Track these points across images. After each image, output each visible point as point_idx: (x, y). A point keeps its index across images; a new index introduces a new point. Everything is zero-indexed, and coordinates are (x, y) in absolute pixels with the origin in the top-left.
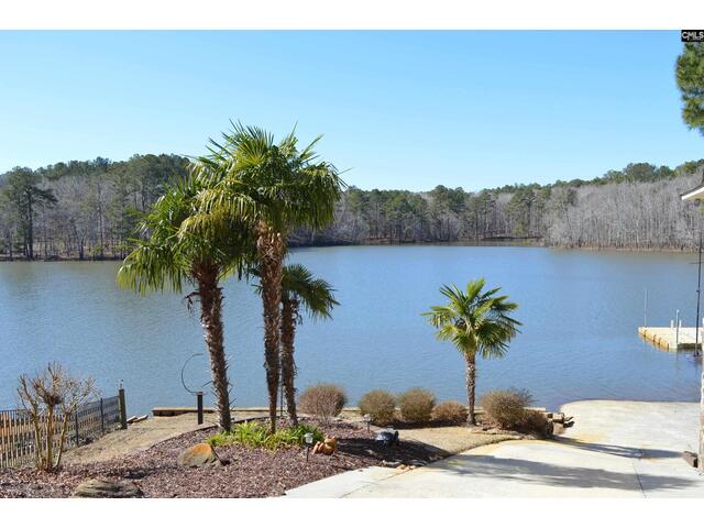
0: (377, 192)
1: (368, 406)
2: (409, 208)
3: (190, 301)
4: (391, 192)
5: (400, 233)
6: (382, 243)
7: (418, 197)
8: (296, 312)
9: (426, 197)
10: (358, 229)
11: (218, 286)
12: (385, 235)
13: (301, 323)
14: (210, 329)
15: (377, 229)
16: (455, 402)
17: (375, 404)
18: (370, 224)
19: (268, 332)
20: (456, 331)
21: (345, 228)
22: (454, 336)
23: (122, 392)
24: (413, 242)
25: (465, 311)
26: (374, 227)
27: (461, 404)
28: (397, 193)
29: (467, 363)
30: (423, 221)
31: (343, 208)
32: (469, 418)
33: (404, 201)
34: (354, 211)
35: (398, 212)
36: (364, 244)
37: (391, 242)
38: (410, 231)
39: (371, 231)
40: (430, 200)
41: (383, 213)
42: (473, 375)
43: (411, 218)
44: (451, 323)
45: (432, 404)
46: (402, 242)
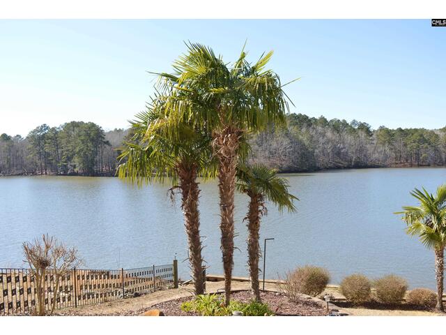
0: (400, 130)
1: (347, 287)
2: (425, 141)
3: (173, 193)
4: (411, 129)
5: (418, 159)
6: (405, 166)
7: (432, 132)
8: (262, 205)
9: (438, 133)
10: (386, 157)
11: (196, 181)
12: (407, 160)
13: (266, 214)
14: (187, 215)
15: (401, 156)
16: (427, 289)
17: (353, 286)
18: (395, 152)
19: (223, 220)
20: (424, 228)
21: (376, 155)
22: (422, 232)
23: (175, 262)
24: (429, 165)
25: (432, 211)
26: (398, 155)
27: (432, 292)
28: (416, 130)
29: (436, 257)
30: (436, 150)
31: (375, 142)
32: (438, 305)
33: (421, 135)
34: (383, 144)
35: (417, 143)
36: (390, 167)
37: (412, 166)
38: (426, 158)
39: (396, 158)
40: (442, 135)
41: (405, 145)
42: (441, 267)
43: (427, 148)
44: (421, 222)
45: (404, 289)
46: (420, 166)
